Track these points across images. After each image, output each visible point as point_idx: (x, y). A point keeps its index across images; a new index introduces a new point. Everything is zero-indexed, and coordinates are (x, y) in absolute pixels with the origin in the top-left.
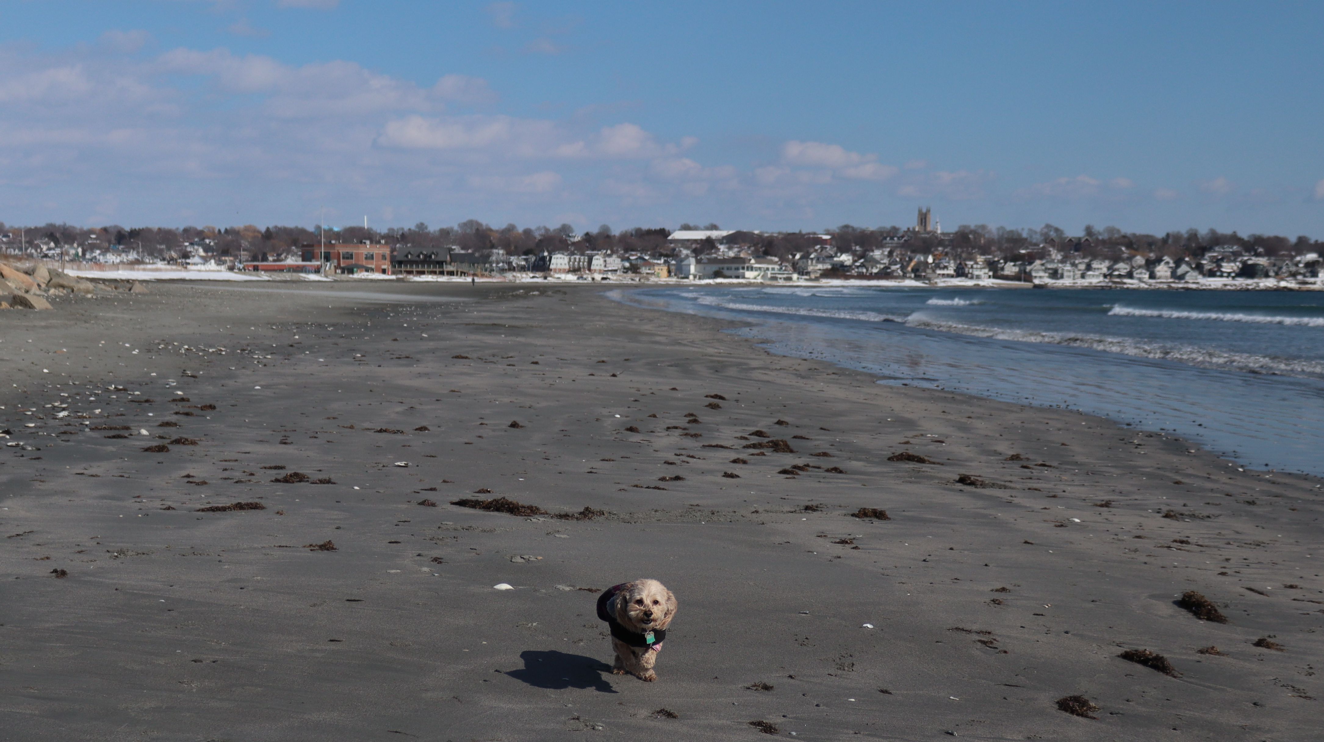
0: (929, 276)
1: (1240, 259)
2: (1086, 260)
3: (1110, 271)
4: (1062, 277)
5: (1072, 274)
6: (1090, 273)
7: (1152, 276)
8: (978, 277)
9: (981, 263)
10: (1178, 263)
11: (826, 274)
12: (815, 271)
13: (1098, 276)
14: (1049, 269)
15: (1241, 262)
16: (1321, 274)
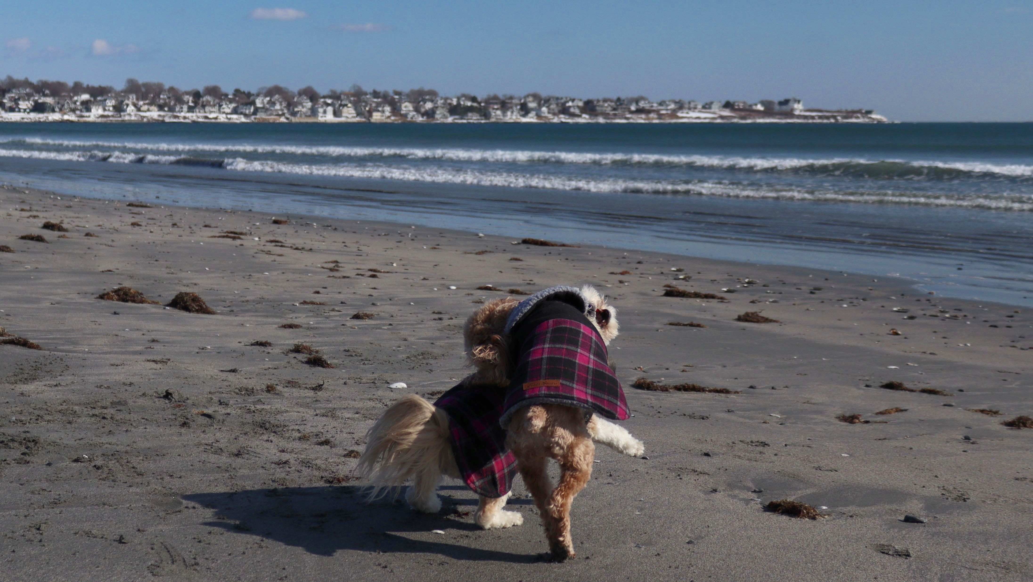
15: (33, 101)
16: (94, 110)
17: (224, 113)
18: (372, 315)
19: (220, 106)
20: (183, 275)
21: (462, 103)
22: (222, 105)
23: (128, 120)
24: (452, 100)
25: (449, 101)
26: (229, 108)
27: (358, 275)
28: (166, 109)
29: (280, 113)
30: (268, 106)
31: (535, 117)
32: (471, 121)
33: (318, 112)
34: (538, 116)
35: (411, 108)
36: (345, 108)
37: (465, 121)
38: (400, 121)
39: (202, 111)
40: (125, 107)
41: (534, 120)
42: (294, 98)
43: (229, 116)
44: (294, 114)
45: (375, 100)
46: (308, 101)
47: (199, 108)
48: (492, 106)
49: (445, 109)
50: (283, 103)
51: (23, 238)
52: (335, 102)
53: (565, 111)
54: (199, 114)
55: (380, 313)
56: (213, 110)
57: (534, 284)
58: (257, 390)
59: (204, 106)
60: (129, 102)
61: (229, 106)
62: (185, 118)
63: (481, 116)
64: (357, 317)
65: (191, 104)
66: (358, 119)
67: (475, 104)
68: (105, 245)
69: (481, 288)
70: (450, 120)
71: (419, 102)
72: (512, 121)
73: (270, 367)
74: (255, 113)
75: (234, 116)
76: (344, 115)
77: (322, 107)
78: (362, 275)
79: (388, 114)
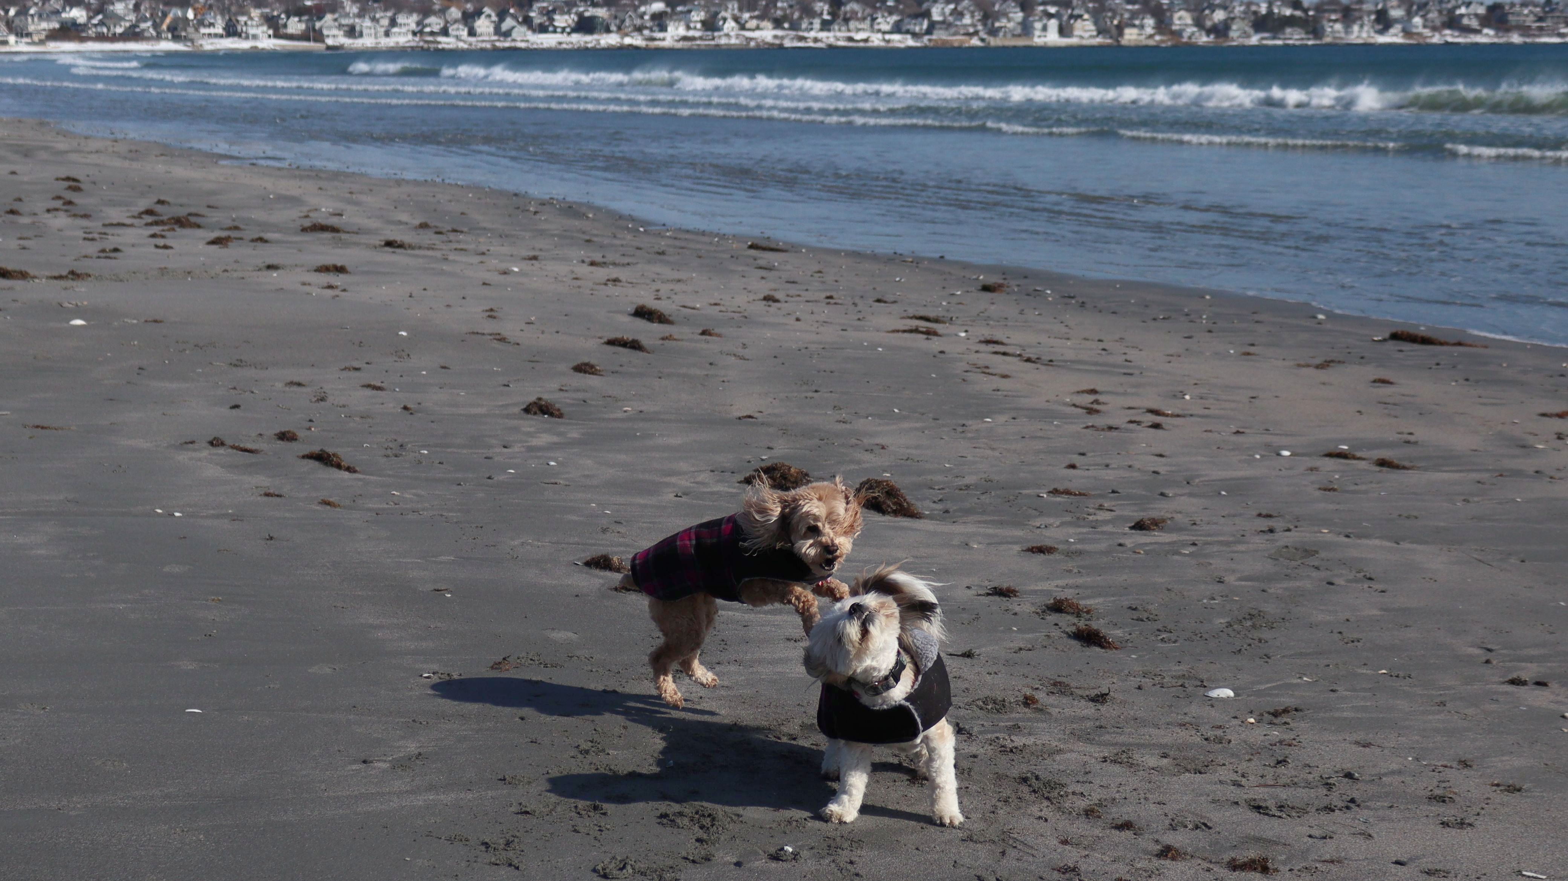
0: (191, 36)
1: (574, 10)
2: (389, 14)
3: (420, 28)
4: (361, 35)
5: (373, 31)
6: (395, 30)
7: (472, 33)
8: (255, 37)
9: (256, 19)
10: (502, 15)
11: (54, 35)
12: (38, 32)
13: (405, 34)
14: (343, 26)
15: (576, 13)
16: (671, 28)
17: (879, 31)
18: (1164, 521)
19: (874, 20)
20: (860, 424)
21: (1276, 11)
22: (877, 18)
23: (726, 45)
24: (1258, 5)
25: (1254, 8)
26: (888, 23)
27: (1131, 422)
28: (786, 25)
29: (971, 30)
30: (951, 19)
31: (1401, 34)
32: (1290, 42)
33: (1033, 28)
34: (1407, 33)
35: (1189, 21)
36: (1079, 21)
37: (1279, 42)
38: (1169, 44)
39: (843, 28)
40: (721, 23)
41: (1399, 40)
42: (994, 5)
43: (887, 37)
44: (993, 32)
45: (1130, 7)
46: (1018, 9)
47: (839, 24)
48: (1326, 15)
49: (1246, 22)
50: (976, 14)
51: (611, 342)
52: (1063, 11)
53: (1453, 22)
54: (839, 34)
55: (1174, 515)
56: (861, 26)
57: (1416, 443)
58: (1010, 703)
59: (846, 20)
60: (727, 15)
61: (888, 19)
62: (816, 40)
63: (1307, 33)
64: (1140, 526)
65: (826, 17)
66: (1099, 40)
67: (1298, 13)
68: (735, 355)
69: (1330, 455)
70: (1254, 40)
71: (1203, 10)
72: (1360, 41)
73: (1022, 646)
74: (929, 31)
75: (896, 37)
76: (1076, 33)
77: (1040, 20)
78: (1138, 423)
79: (1149, 30)
